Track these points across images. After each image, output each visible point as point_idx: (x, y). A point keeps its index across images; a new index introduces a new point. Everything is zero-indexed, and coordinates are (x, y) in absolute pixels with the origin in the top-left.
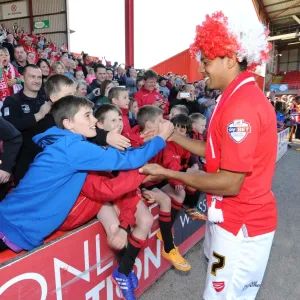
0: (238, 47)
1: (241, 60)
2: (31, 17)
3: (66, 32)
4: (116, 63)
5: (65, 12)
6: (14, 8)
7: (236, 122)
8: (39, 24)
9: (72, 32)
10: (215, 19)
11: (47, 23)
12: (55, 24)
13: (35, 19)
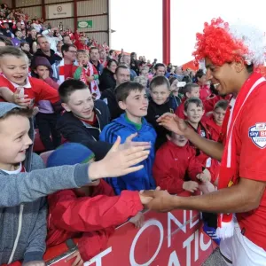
0: (245, 51)
1: (249, 63)
2: (75, 17)
3: (107, 32)
4: (155, 60)
5: (107, 14)
6: (59, 9)
7: (258, 125)
8: (83, 24)
9: (113, 31)
10: (216, 26)
11: (90, 23)
12: (98, 24)
13: (79, 19)
